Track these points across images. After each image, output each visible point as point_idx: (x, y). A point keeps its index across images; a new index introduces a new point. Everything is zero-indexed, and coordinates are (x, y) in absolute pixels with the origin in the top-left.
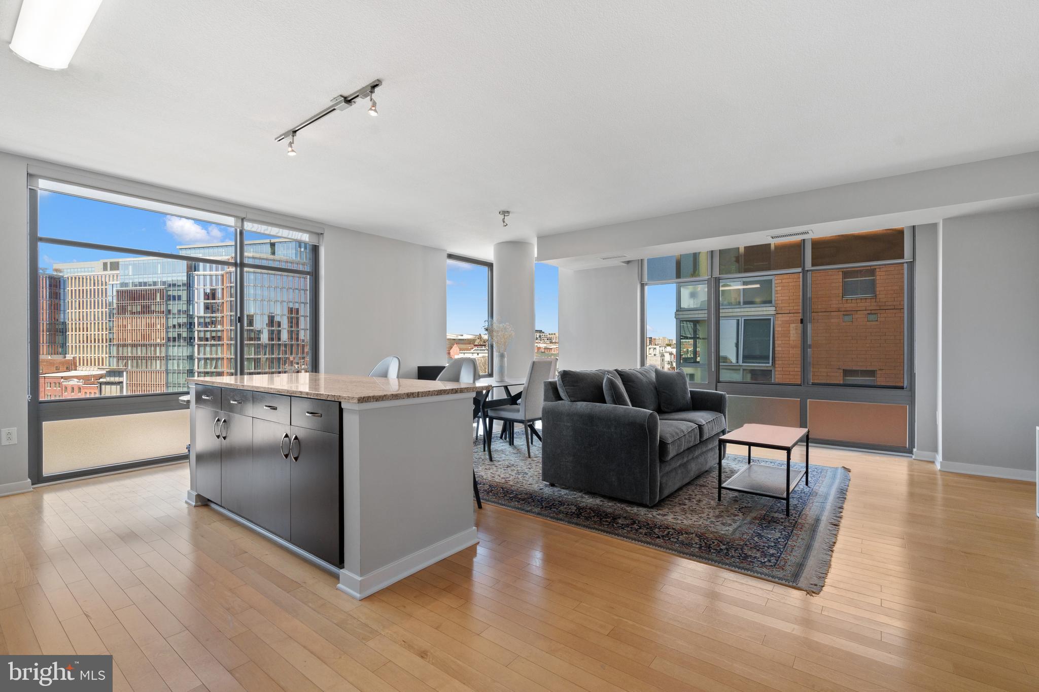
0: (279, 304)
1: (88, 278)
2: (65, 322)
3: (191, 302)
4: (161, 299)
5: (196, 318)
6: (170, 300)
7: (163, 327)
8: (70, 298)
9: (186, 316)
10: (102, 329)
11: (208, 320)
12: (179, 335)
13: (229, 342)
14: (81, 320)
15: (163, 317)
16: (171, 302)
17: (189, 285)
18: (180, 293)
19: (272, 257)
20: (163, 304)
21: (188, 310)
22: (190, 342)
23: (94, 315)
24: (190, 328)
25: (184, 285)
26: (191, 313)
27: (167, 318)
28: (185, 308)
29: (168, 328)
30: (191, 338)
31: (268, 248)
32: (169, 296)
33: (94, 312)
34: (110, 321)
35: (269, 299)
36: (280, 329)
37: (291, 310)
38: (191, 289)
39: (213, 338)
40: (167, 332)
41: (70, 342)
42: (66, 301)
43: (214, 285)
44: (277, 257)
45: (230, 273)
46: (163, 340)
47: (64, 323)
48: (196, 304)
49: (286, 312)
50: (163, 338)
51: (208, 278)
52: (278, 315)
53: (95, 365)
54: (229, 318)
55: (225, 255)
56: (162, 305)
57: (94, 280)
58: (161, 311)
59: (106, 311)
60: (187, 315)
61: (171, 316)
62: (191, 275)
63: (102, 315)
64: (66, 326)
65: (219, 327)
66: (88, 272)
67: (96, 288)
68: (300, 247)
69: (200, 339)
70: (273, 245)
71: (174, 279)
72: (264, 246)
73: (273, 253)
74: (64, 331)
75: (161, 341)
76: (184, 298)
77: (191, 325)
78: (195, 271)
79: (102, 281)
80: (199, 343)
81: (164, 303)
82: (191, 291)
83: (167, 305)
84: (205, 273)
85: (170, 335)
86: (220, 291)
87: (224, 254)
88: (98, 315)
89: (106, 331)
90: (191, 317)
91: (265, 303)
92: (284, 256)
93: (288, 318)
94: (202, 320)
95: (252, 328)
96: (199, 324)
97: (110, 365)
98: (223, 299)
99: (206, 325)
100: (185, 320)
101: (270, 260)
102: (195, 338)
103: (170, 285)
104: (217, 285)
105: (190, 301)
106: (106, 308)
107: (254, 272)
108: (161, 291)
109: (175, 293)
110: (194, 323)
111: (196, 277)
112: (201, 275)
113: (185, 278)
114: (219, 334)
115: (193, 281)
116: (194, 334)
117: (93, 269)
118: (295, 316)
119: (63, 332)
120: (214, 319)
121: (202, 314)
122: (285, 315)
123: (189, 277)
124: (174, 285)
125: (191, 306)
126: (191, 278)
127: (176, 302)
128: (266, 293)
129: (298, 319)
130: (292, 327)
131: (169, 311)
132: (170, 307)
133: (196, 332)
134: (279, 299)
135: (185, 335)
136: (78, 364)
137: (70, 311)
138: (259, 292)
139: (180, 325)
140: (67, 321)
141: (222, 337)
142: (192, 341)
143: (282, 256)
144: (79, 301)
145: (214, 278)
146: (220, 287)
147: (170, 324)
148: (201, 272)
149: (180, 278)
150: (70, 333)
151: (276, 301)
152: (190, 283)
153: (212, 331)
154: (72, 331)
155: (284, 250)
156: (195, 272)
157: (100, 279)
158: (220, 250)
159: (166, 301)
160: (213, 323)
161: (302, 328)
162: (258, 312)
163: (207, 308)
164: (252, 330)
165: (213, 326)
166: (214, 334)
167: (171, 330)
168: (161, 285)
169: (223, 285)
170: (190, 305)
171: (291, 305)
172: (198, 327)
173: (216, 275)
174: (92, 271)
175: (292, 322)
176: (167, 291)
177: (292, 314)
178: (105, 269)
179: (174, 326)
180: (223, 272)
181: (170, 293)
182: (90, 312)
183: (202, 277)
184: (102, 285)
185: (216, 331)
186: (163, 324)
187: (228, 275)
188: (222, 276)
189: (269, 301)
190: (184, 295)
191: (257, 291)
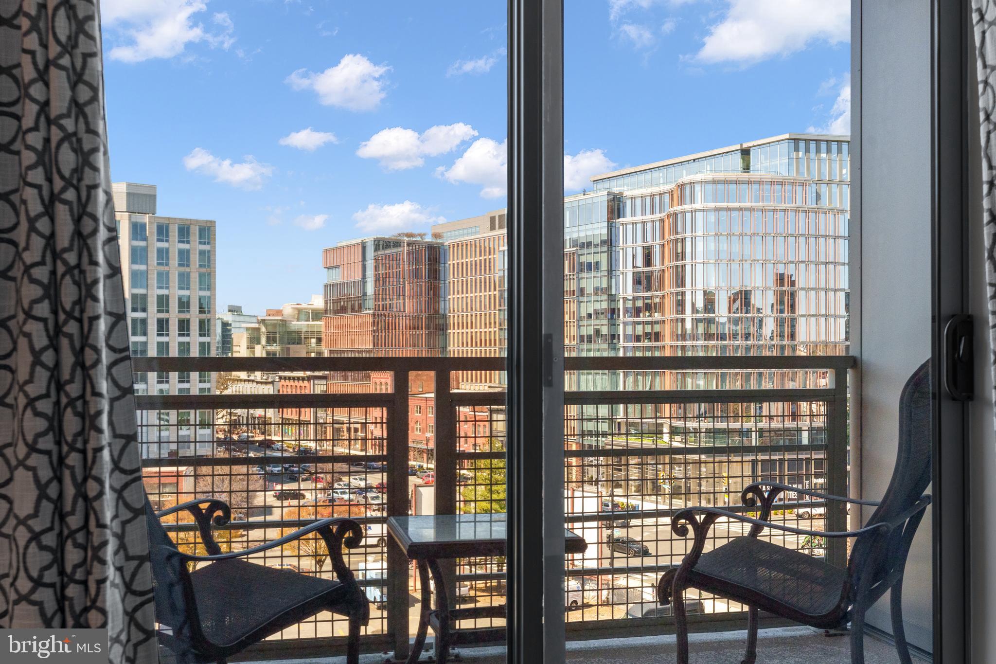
0: (758, 267)
1: (473, 243)
2: (446, 314)
3: (614, 273)
4: (570, 272)
5: (621, 301)
6: (581, 271)
7: (574, 319)
8: (451, 277)
9: (605, 297)
10: (490, 323)
11: (640, 304)
12: (597, 331)
13: (673, 343)
14: (465, 310)
15: (574, 301)
16: (584, 275)
17: (610, 243)
18: (597, 258)
19: (745, 176)
20: (573, 279)
21: (609, 287)
22: (612, 343)
23: (481, 302)
24: (612, 318)
25: (603, 242)
26: (613, 293)
27: (579, 303)
28: (605, 285)
29: (580, 319)
30: (613, 337)
31: (737, 159)
32: (581, 264)
33: (480, 296)
34: (500, 310)
35: (741, 258)
36: (761, 315)
37: (781, 279)
38: (614, 249)
39: (647, 335)
40: (579, 326)
41: (452, 346)
42: (447, 282)
43: (649, 239)
44: (753, 175)
45: (676, 214)
46: (574, 340)
47: (444, 316)
48: (621, 276)
49: (771, 281)
50: (574, 336)
51: (639, 226)
52: (758, 288)
53: (486, 381)
54: (673, 298)
55: (663, 183)
56: (572, 281)
57: (480, 247)
58: (570, 291)
59: (495, 295)
60: (608, 295)
61: (585, 299)
62: (614, 225)
63: (490, 302)
64: (446, 321)
65: (657, 316)
66: (472, 234)
67: (482, 258)
68: (797, 149)
69: (627, 338)
70: (746, 152)
71: (590, 233)
72: (730, 157)
73: (747, 169)
74: (444, 328)
75: (570, 342)
76: (604, 266)
77: (613, 311)
78: (619, 217)
79: (490, 248)
80: (626, 344)
81: (575, 277)
82: (614, 253)
83: (579, 279)
84: (635, 219)
85: (584, 331)
86: (658, 250)
87: (661, 181)
88: (485, 302)
89: (495, 327)
90: (612, 299)
91: (735, 266)
92: (766, 171)
93: (776, 292)
94: (630, 304)
95: (712, 315)
96: (626, 310)
97: (500, 383)
98: (663, 263)
99: (637, 311)
100: (605, 305)
101: (743, 182)
102: (619, 335)
103: (582, 246)
104: (653, 238)
105: (611, 272)
106: (495, 290)
107: (717, 210)
108: (570, 256)
109: (590, 259)
110: (619, 309)
111: (621, 227)
112: (629, 223)
113: (605, 231)
114: (657, 328)
115: (617, 236)
116: (617, 330)
117: (478, 229)
118: (790, 289)
119: (443, 330)
120: (649, 301)
121: (630, 293)
122: (770, 289)
123: (610, 227)
124: (589, 244)
125: (613, 280)
126: (613, 229)
127: (593, 274)
128: (736, 248)
129: (793, 295)
130: (782, 312)
131: (582, 291)
132: (583, 284)
133: (622, 325)
134: (759, 257)
135: (604, 330)
136: (460, 381)
137: (451, 297)
138: (724, 246)
139: (597, 313)
140: (447, 312)
141: (662, 334)
142: (614, 341)
143: (763, 173)
144: (462, 281)
145: (649, 225)
146: (658, 241)
147: (584, 313)
148: (628, 219)
149: (597, 232)
150: (451, 331)
151: (753, 263)
152: (611, 240)
153: (645, 323)
154: (454, 329)
155: (766, 159)
156: (621, 220)
157: (487, 245)
158: (656, 174)
159: (578, 273)
160: (648, 308)
161: (800, 313)
162: (723, 285)
163: (637, 282)
164: (710, 321)
165: (647, 314)
166: (649, 329)
167: (585, 322)
168: (570, 247)
169: (663, 236)
170: (611, 278)
171: (781, 269)
172: (624, 317)
173: (652, 222)
174: (476, 233)
175: (782, 303)
176: (579, 255)
177: (782, 285)
178: (493, 228)
179: (590, 316)
180: (663, 215)
181: (583, 259)
182: (476, 297)
183: (630, 227)
184: (490, 254)
185: (654, 323)
186: (574, 312)
187: (671, 220)
188: (662, 221)
189: (741, 262)
190: (603, 259)
191: (721, 245)
